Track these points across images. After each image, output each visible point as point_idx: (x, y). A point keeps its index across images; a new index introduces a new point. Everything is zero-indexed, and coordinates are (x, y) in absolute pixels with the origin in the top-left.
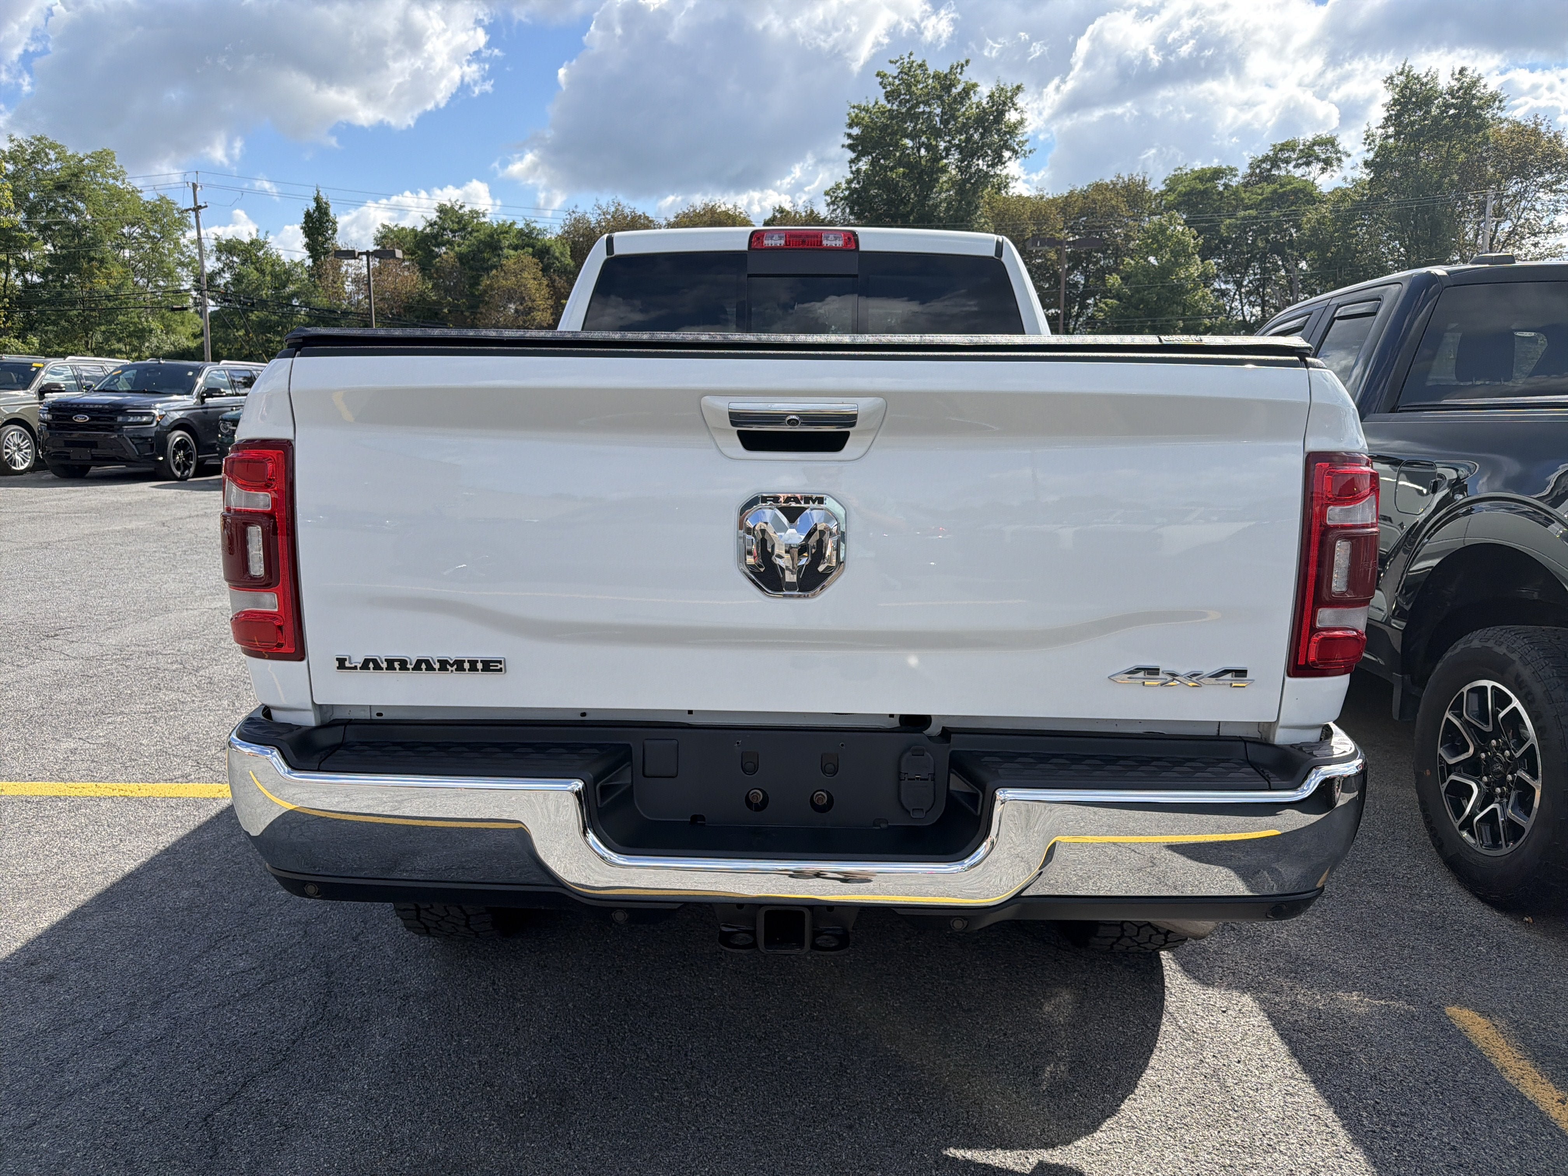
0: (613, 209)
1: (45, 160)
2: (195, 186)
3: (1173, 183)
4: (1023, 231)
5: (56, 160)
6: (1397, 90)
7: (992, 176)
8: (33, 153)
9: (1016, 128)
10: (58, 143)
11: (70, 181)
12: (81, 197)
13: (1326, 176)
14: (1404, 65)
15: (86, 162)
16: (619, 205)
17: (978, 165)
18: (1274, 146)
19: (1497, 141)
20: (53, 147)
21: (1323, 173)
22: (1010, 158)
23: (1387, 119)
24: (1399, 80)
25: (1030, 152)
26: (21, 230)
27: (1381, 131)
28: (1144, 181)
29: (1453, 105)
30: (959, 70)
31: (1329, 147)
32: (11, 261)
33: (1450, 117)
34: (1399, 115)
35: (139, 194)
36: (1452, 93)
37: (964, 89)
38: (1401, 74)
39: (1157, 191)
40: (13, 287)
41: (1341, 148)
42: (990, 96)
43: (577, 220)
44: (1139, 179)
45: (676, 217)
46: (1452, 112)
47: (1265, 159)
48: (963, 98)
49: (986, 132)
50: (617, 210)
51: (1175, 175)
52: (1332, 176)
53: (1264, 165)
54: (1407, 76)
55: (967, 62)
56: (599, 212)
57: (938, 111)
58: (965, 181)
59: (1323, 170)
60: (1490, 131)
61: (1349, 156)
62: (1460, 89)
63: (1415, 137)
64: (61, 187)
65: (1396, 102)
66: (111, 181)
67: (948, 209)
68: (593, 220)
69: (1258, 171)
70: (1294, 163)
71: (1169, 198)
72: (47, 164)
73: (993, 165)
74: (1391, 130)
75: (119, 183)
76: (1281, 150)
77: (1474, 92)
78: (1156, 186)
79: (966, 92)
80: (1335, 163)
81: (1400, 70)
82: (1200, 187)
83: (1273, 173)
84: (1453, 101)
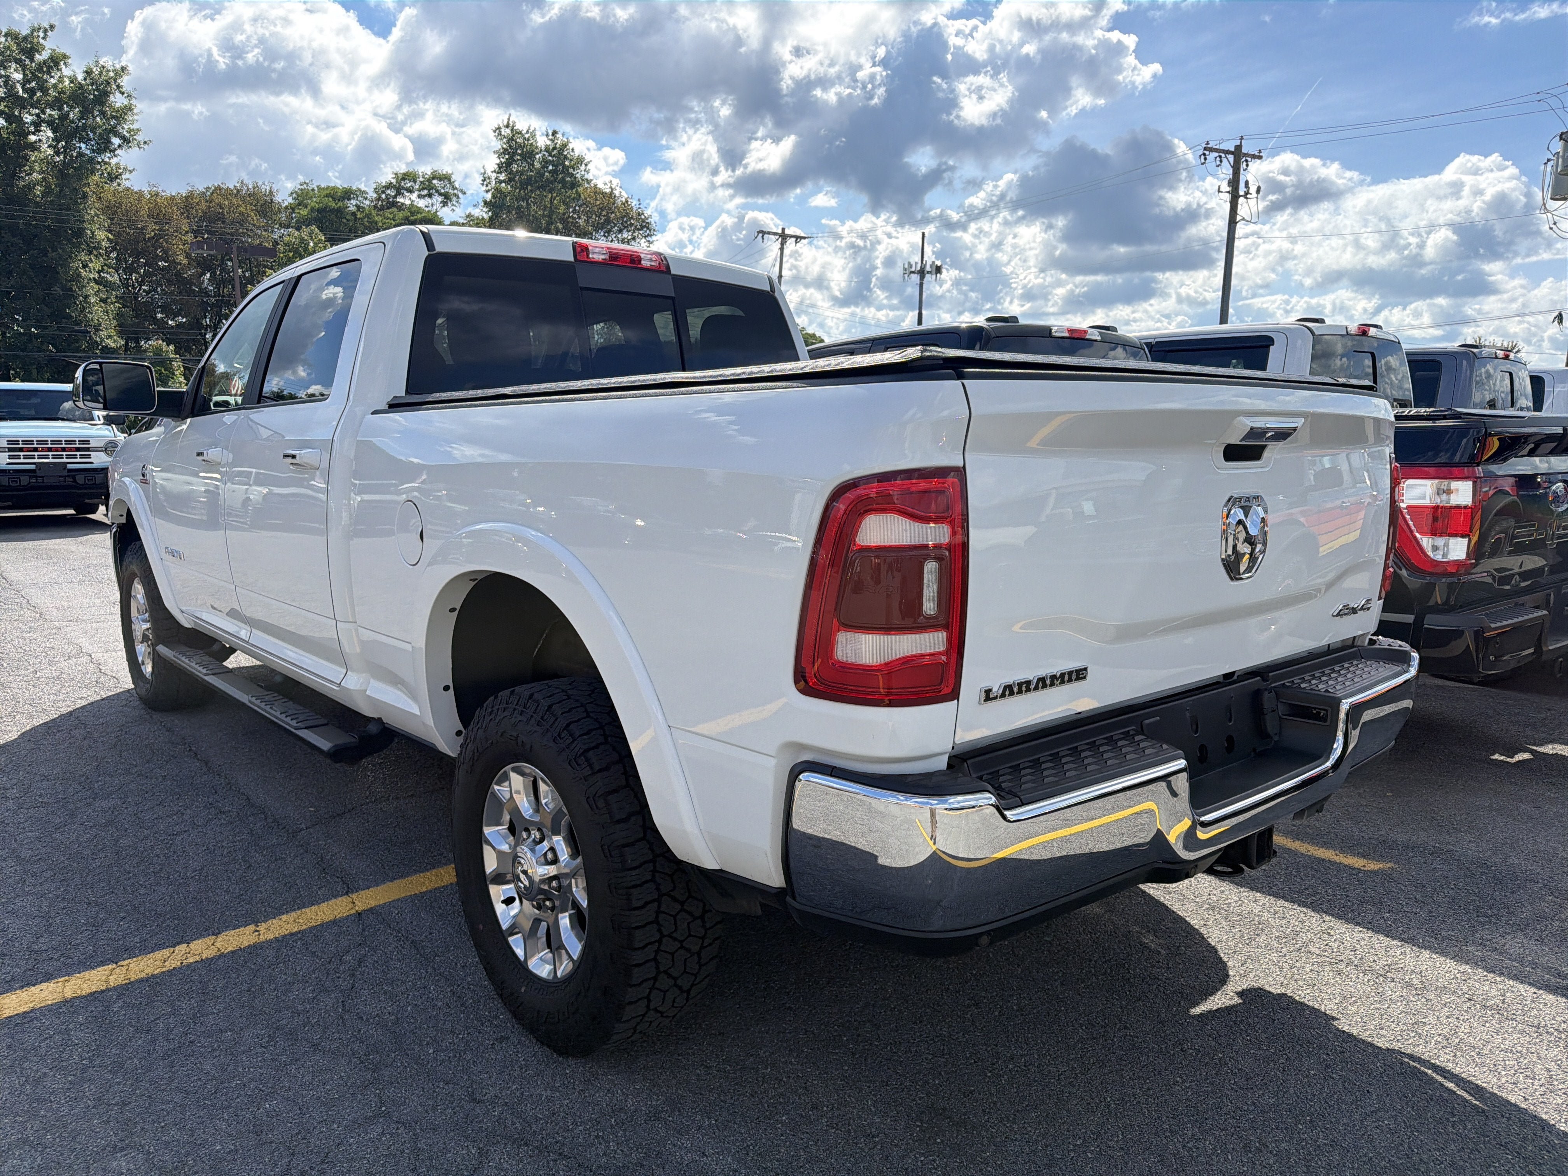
3: (301, 197)
4: (143, 228)
6: (505, 140)
7: (99, 163)
9: (125, 114)
13: (446, 209)
14: (509, 119)
17: (80, 148)
18: (396, 174)
19: (586, 199)
21: (444, 206)
22: (120, 146)
23: (500, 166)
24: (506, 132)
25: (145, 143)
27: (495, 175)
28: (271, 192)
29: (552, 162)
30: (41, 34)
31: (446, 182)
33: (550, 172)
34: (508, 164)
36: (547, 149)
37: (51, 58)
38: (507, 126)
39: (286, 203)
41: (457, 184)
42: (86, 72)
44: (265, 188)
46: (551, 168)
47: (389, 186)
48: (50, 68)
49: (86, 112)
51: (301, 190)
52: (453, 210)
53: (388, 192)
54: (512, 130)
55: (52, 27)
57: (18, 76)
58: (65, 165)
59: (444, 204)
60: (580, 189)
61: (465, 193)
62: (554, 148)
63: (524, 184)
65: (505, 151)
67: (45, 194)
69: (383, 196)
70: (416, 193)
71: (302, 212)
73: (100, 151)
74: (502, 177)
76: (403, 179)
77: (565, 153)
78: (283, 198)
79: (55, 61)
80: (454, 199)
81: (505, 123)
82: (333, 205)
83: (398, 200)
84: (550, 158)
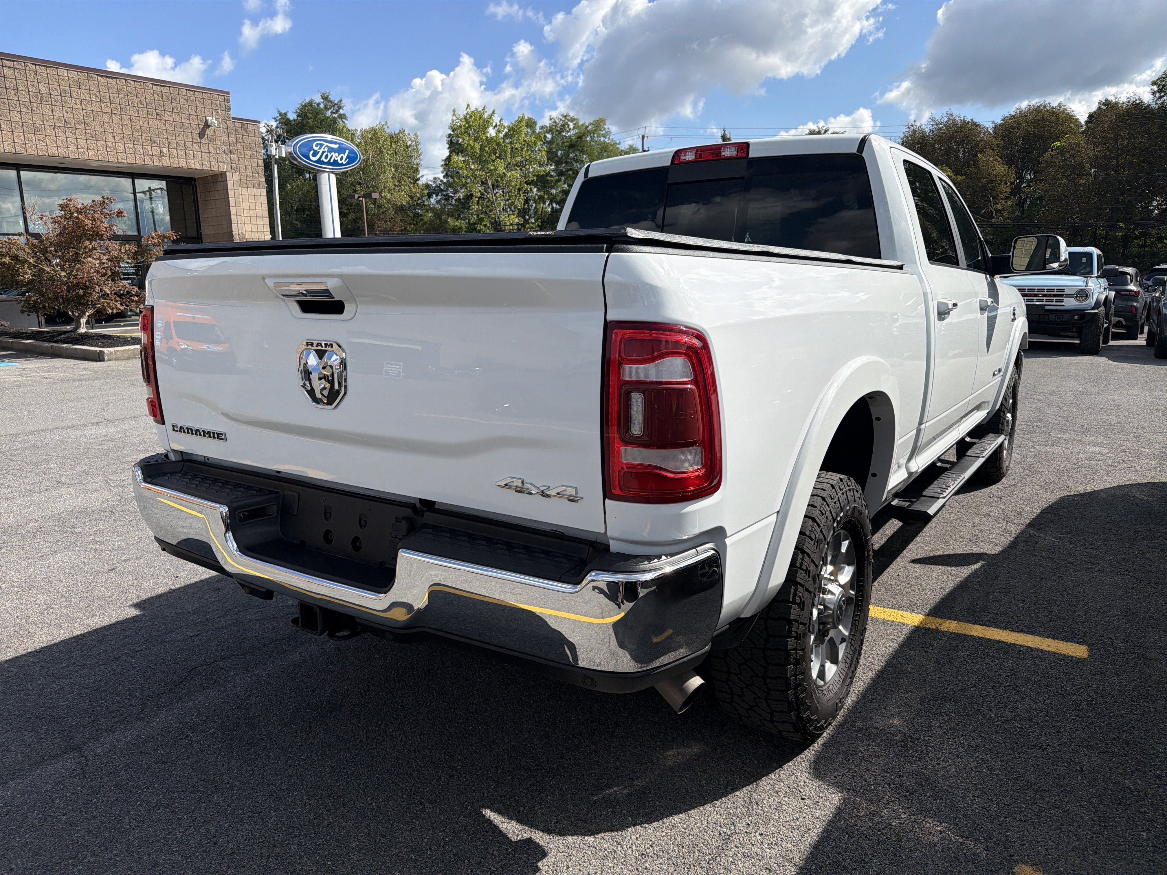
0: (946, 119)
1: (568, 129)
2: (643, 137)
5: (574, 128)
8: (561, 125)
10: (575, 117)
11: (577, 141)
12: (582, 152)
15: (590, 127)
16: (951, 115)
20: (572, 120)
26: (551, 176)
32: (546, 197)
35: (618, 146)
40: (546, 212)
43: (914, 131)
45: (1003, 120)
50: (950, 119)
56: (932, 123)
64: (572, 146)
66: (602, 139)
68: (927, 130)
72: (568, 132)
75: (606, 140)
